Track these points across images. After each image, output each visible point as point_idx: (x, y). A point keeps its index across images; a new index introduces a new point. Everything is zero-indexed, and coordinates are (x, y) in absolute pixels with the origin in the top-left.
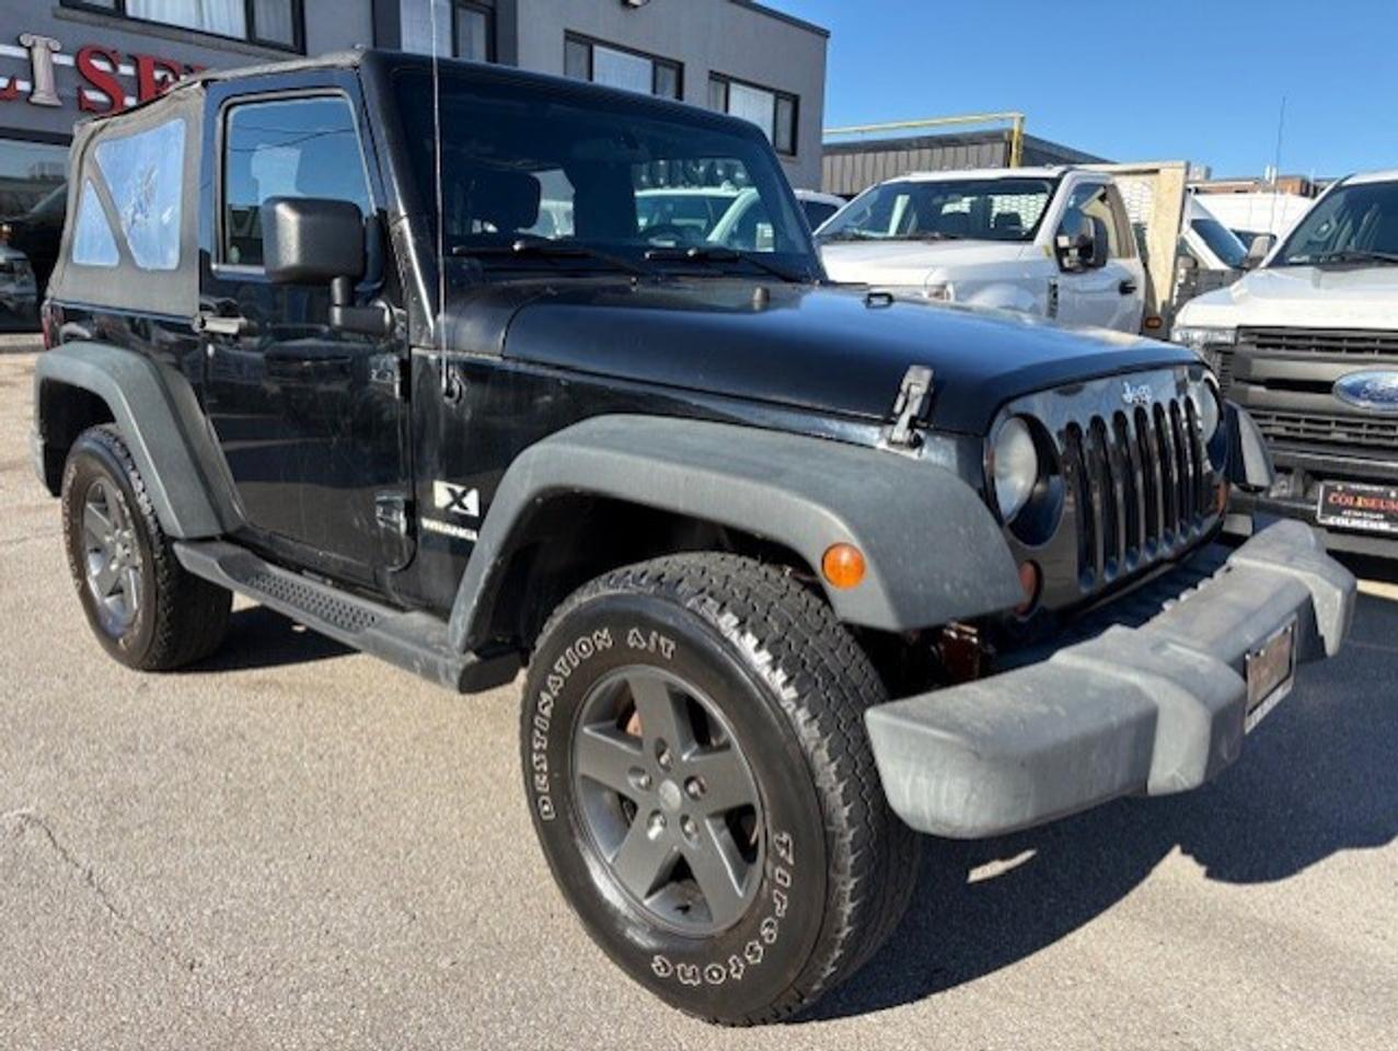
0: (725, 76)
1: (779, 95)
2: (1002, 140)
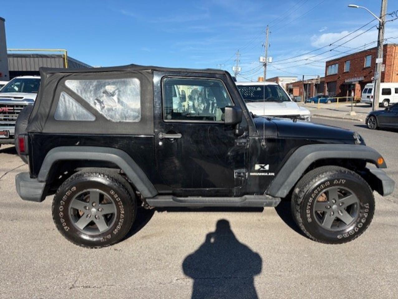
2: (62, 57)
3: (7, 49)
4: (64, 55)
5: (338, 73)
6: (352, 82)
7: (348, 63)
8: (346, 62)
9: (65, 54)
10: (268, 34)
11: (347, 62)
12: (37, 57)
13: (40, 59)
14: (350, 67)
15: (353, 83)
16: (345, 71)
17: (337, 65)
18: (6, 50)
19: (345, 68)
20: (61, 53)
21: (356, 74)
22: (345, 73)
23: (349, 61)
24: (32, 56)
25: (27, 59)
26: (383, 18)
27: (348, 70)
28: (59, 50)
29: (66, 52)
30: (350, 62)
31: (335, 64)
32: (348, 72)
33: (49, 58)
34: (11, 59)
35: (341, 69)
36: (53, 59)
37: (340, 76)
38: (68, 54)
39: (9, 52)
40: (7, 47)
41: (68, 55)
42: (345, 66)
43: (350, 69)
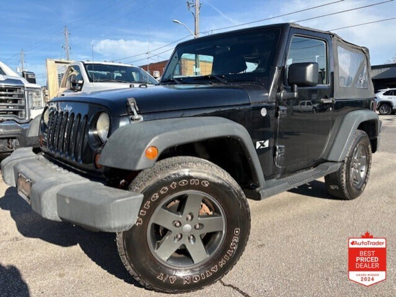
26: (197, 35)
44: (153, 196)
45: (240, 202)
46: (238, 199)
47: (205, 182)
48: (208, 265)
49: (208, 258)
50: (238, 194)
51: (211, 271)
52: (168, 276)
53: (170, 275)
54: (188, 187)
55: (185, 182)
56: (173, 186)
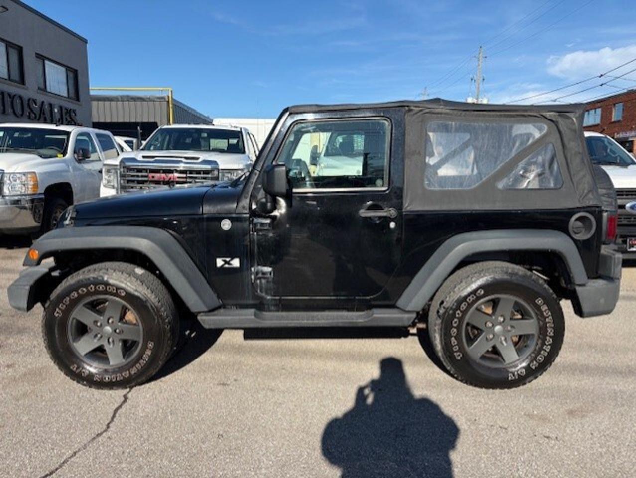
0: (42, 56)
1: (68, 69)
2: (165, 101)
3: (90, 88)
4: (168, 97)
5: (601, 122)
6: (627, 138)
7: (619, 106)
8: (614, 104)
9: (170, 95)
10: (481, 61)
11: (616, 105)
12: (128, 100)
13: (132, 103)
14: (623, 113)
15: (630, 139)
16: (613, 120)
17: (599, 111)
18: (88, 89)
19: (613, 116)
20: (164, 95)
21: (633, 125)
22: (614, 122)
23: (621, 104)
24: (120, 99)
25: (113, 103)
27: (620, 118)
28: (161, 89)
29: (172, 91)
30: (623, 105)
31: (595, 109)
32: (618, 122)
33: (146, 101)
34: (94, 103)
35: (605, 116)
36: (152, 103)
37: (605, 128)
38: (174, 94)
39: (92, 93)
40: (90, 85)
41: (174, 97)
42: (613, 113)
43: (623, 117)
44: (72, 294)
45: (156, 317)
46: (154, 314)
47: (122, 291)
48: (121, 369)
49: (123, 363)
50: (156, 310)
51: (122, 376)
52: (81, 369)
53: (83, 368)
54: (105, 292)
55: (103, 288)
56: (91, 288)
